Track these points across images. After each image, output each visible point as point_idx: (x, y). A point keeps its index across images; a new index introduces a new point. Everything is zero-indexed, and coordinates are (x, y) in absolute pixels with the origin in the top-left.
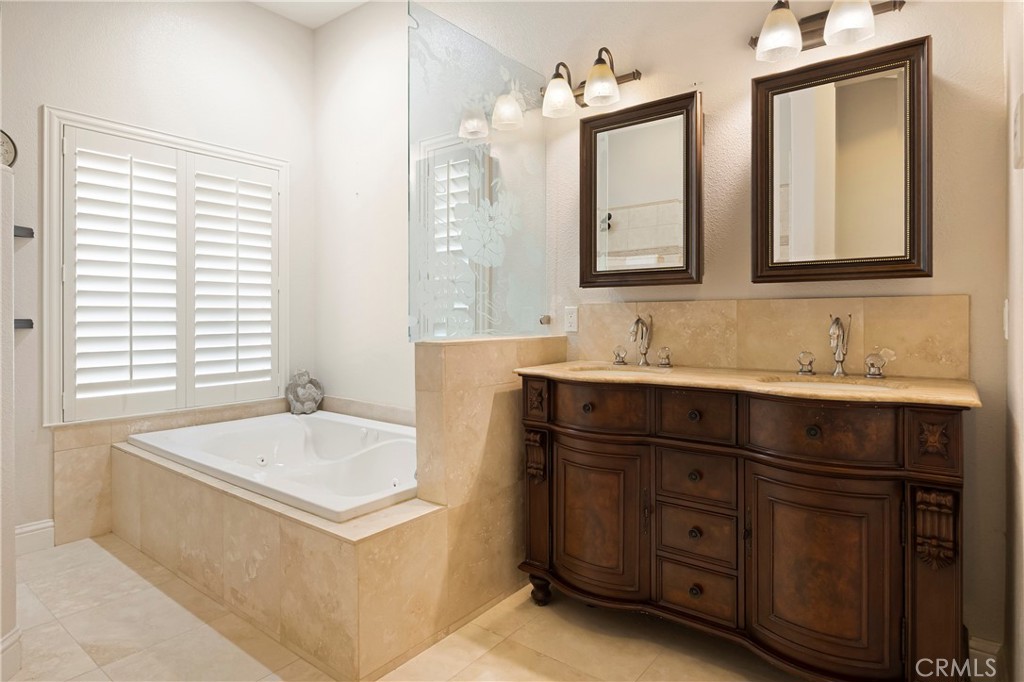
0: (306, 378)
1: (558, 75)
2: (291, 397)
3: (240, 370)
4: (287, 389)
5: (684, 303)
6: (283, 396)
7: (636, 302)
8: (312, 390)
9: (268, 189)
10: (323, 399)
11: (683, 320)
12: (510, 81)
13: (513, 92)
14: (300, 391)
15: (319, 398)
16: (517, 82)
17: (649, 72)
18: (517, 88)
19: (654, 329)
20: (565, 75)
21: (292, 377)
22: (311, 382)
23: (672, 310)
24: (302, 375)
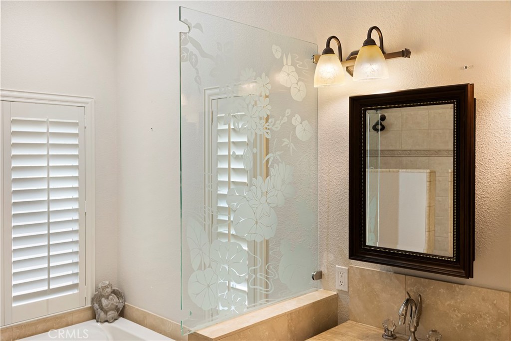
0: (109, 290)
1: (328, 51)
2: (96, 305)
3: (51, 287)
4: (93, 299)
5: (454, 285)
6: (90, 305)
7: (406, 275)
8: (114, 300)
9: (76, 124)
10: (124, 307)
11: (452, 302)
12: (282, 57)
13: (285, 68)
14: (104, 302)
15: (120, 306)
16: (289, 56)
17: (419, 49)
18: (290, 62)
19: (423, 306)
20: (336, 50)
21: (97, 289)
22: (114, 292)
23: (442, 290)
24: (106, 287)
